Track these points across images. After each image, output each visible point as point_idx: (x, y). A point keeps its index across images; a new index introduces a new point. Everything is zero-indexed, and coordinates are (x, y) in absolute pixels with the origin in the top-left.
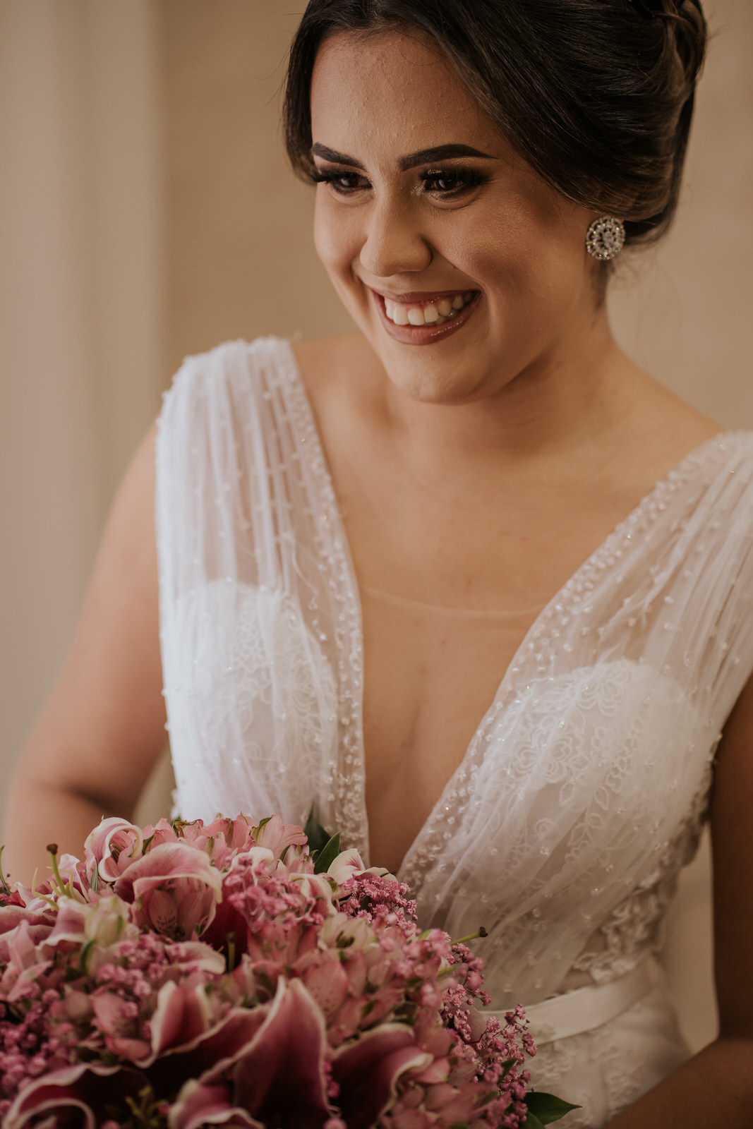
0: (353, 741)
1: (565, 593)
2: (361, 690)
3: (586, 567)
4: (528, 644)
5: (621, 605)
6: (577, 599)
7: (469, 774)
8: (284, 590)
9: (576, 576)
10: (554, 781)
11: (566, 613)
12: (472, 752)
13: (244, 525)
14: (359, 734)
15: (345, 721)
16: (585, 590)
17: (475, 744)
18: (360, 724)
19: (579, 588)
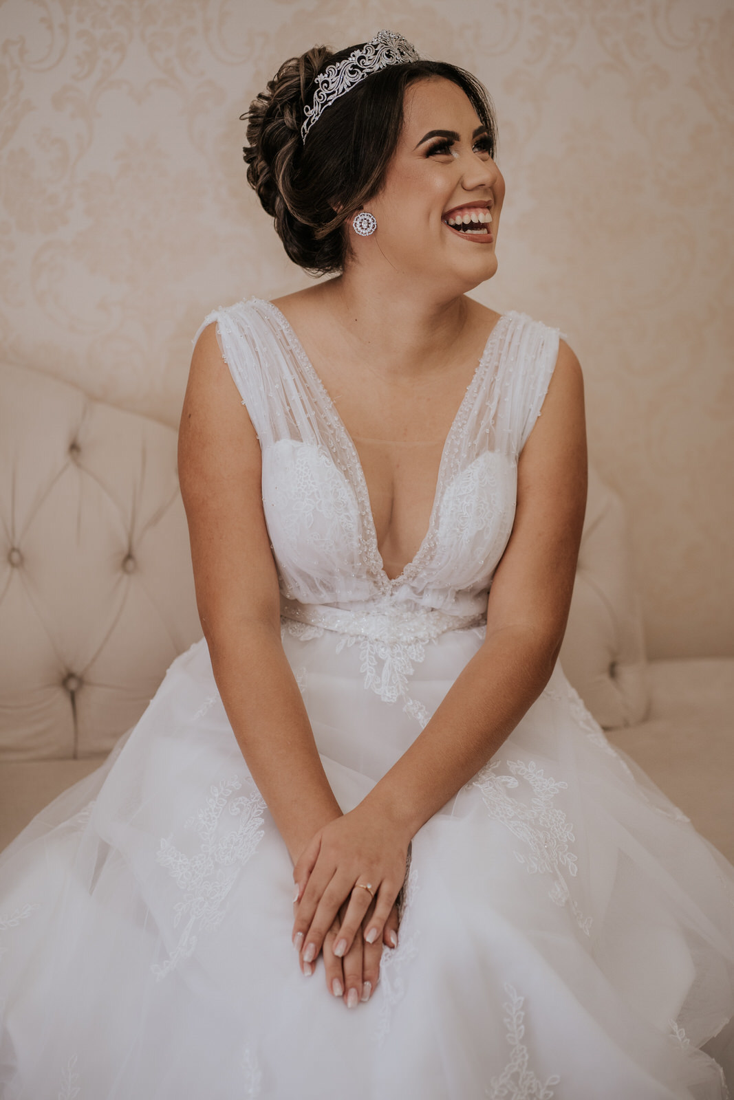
0: (368, 522)
1: (453, 428)
2: (368, 495)
3: (459, 413)
4: (445, 459)
5: (480, 425)
6: (461, 430)
7: (434, 535)
8: (318, 444)
9: (456, 419)
10: (481, 529)
11: (457, 439)
12: (433, 524)
13: (287, 409)
14: (371, 519)
15: (364, 513)
16: (464, 424)
17: (433, 520)
18: (370, 514)
19: (460, 424)
